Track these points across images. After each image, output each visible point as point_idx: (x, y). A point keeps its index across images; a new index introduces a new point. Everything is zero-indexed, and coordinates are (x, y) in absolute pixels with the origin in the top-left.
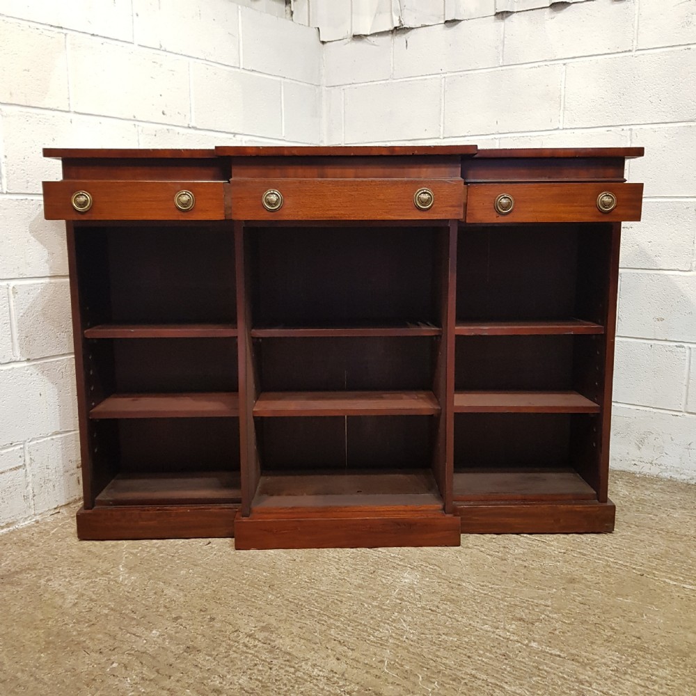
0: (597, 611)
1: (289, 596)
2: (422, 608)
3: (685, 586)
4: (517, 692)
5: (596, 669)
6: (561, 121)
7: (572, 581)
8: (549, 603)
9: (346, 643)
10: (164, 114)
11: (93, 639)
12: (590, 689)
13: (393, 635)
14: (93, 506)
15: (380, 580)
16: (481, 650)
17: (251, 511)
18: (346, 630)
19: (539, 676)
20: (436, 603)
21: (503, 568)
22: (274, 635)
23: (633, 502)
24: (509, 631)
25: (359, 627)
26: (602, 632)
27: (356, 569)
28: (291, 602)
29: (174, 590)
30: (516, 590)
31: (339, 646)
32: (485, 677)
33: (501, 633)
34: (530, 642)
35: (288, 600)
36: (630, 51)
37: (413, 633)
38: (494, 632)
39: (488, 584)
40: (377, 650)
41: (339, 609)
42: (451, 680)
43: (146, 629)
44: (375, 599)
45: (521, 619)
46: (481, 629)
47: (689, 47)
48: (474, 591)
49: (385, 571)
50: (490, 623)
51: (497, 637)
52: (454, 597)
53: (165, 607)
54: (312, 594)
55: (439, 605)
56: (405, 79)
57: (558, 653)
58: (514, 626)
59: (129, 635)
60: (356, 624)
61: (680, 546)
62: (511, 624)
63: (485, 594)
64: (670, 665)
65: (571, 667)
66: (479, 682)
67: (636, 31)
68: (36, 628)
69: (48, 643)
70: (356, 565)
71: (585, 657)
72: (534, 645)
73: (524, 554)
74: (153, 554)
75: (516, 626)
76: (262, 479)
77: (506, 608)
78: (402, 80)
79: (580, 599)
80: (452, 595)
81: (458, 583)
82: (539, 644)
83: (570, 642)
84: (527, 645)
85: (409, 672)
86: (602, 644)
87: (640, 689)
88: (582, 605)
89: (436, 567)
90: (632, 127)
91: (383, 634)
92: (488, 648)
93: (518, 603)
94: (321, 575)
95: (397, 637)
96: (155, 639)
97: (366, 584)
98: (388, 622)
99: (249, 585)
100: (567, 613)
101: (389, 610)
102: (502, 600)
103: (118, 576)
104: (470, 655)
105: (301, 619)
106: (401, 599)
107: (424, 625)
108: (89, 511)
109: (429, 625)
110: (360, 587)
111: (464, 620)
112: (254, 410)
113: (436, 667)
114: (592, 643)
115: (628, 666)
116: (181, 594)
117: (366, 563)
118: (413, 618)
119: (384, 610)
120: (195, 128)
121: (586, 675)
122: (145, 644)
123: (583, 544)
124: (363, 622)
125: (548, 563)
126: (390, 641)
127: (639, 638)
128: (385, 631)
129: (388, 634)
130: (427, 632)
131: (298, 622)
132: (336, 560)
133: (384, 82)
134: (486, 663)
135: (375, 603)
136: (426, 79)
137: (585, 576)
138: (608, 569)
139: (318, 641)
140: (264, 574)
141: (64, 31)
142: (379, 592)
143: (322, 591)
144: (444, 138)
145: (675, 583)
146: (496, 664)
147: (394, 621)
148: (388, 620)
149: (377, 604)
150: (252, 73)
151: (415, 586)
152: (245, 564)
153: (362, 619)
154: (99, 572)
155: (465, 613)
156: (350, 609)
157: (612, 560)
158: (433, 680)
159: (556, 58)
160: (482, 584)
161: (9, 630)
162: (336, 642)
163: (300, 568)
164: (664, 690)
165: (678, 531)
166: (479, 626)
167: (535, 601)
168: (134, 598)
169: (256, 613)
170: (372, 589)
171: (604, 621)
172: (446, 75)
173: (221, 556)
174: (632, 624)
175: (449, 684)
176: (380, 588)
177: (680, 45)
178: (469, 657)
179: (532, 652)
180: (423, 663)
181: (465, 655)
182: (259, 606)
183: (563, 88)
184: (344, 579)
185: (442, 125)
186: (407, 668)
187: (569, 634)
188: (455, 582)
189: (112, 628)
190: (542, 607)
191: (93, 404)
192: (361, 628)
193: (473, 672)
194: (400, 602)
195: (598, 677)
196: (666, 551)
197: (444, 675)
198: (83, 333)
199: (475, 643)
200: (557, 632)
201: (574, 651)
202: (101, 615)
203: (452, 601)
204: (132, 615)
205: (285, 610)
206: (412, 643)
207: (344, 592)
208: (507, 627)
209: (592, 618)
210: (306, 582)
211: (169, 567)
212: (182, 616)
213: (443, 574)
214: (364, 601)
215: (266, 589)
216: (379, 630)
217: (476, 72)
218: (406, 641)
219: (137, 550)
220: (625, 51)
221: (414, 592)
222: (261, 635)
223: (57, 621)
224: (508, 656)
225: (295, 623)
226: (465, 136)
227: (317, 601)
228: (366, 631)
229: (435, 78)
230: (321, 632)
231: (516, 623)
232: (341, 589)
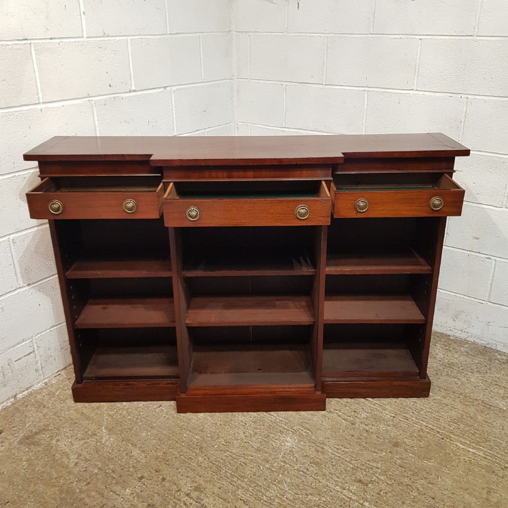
0: (409, 473)
1: (213, 458)
2: (297, 470)
3: (470, 449)
6: (415, 83)
7: (396, 445)
8: (379, 466)
9: (248, 503)
10: (110, 86)
11: (90, 497)
13: (278, 495)
14: (82, 380)
15: (272, 444)
18: (248, 490)
20: (306, 466)
21: (352, 432)
22: (203, 495)
23: (445, 366)
24: (351, 492)
25: (256, 488)
26: (411, 493)
27: (256, 433)
28: (214, 464)
29: (138, 452)
30: (358, 453)
31: (243, 505)
33: (346, 493)
34: (364, 501)
35: (211, 462)
36: (472, 36)
37: (290, 493)
38: (341, 493)
39: (341, 447)
41: (244, 471)
43: (122, 488)
44: (267, 461)
45: (360, 481)
46: (334, 489)
48: (332, 453)
49: (275, 435)
50: (340, 484)
51: (344, 497)
52: (318, 460)
53: (134, 467)
54: (227, 457)
55: (308, 467)
56: (297, 34)
58: (355, 488)
59: (112, 493)
60: (255, 485)
61: (471, 410)
62: (353, 486)
63: (339, 457)
67: (477, 21)
68: (53, 486)
69: (62, 499)
70: (256, 429)
72: (366, 504)
73: (366, 418)
74: (124, 416)
75: (357, 487)
77: (351, 470)
78: (295, 34)
79: (399, 461)
80: (317, 458)
81: (322, 446)
82: (370, 504)
83: (390, 502)
84: (362, 504)
86: (410, 504)
88: (400, 468)
89: (308, 431)
90: (468, 96)
91: (271, 494)
93: (359, 466)
94: (233, 438)
95: (281, 497)
96: (128, 496)
97: (262, 447)
98: (275, 483)
99: (187, 448)
100: (390, 475)
101: (276, 472)
102: (349, 462)
103: (102, 438)
105: (220, 480)
106: (284, 462)
107: (298, 485)
108: (80, 386)
109: (301, 486)
110: (258, 450)
111: (324, 482)
112: (187, 322)
114: (403, 503)
116: (143, 455)
117: (263, 427)
118: (291, 480)
119: (273, 471)
120: (134, 91)
122: (122, 501)
123: (407, 408)
124: (259, 483)
125: (382, 427)
126: (276, 500)
127: (433, 499)
128: (273, 491)
129: (275, 495)
130: (299, 492)
131: (218, 482)
132: (244, 424)
133: (280, 34)
135: (267, 466)
136: (313, 36)
137: (405, 440)
138: (421, 433)
139: (230, 500)
140: (196, 437)
141: (29, 42)
142: (271, 455)
143: (234, 454)
144: (326, 85)
145: (463, 447)
147: (279, 482)
148: (275, 481)
149: (269, 466)
150: (177, 36)
151: (294, 450)
152: (184, 427)
153: (258, 480)
154: (90, 433)
155: (324, 475)
156: (251, 471)
157: (425, 424)
159: (414, 33)
160: (337, 447)
161: (37, 487)
162: (242, 501)
163: (220, 432)
165: (472, 395)
166: (332, 486)
167: (371, 464)
168: (113, 459)
169: (191, 474)
170: (266, 452)
171: (413, 482)
172: (328, 35)
173: (168, 418)
174: (430, 486)
176: (271, 451)
182: (193, 468)
183: (418, 58)
184: (248, 442)
185: (325, 74)
187: (390, 494)
188: (320, 445)
189: (100, 486)
190: (375, 470)
191: (76, 317)
192: (258, 489)
194: (284, 464)
196: (462, 415)
198: (65, 276)
200: (382, 493)
202: (93, 474)
203: (317, 464)
204: (113, 474)
205: (209, 472)
206: (290, 503)
207: (248, 455)
208: (351, 488)
209: (406, 480)
210: (223, 445)
211: (134, 429)
212: (145, 475)
213: (313, 438)
214: (260, 464)
215: (198, 451)
216: (268, 491)
217: (352, 36)
218: (286, 500)
219: (113, 412)
220: (468, 36)
221: (293, 455)
222: (195, 494)
223: (66, 480)
225: (216, 484)
226: (342, 86)
227: (230, 464)
228: (261, 492)
229: (321, 36)
230: (233, 492)
231: (357, 484)
232: (246, 452)
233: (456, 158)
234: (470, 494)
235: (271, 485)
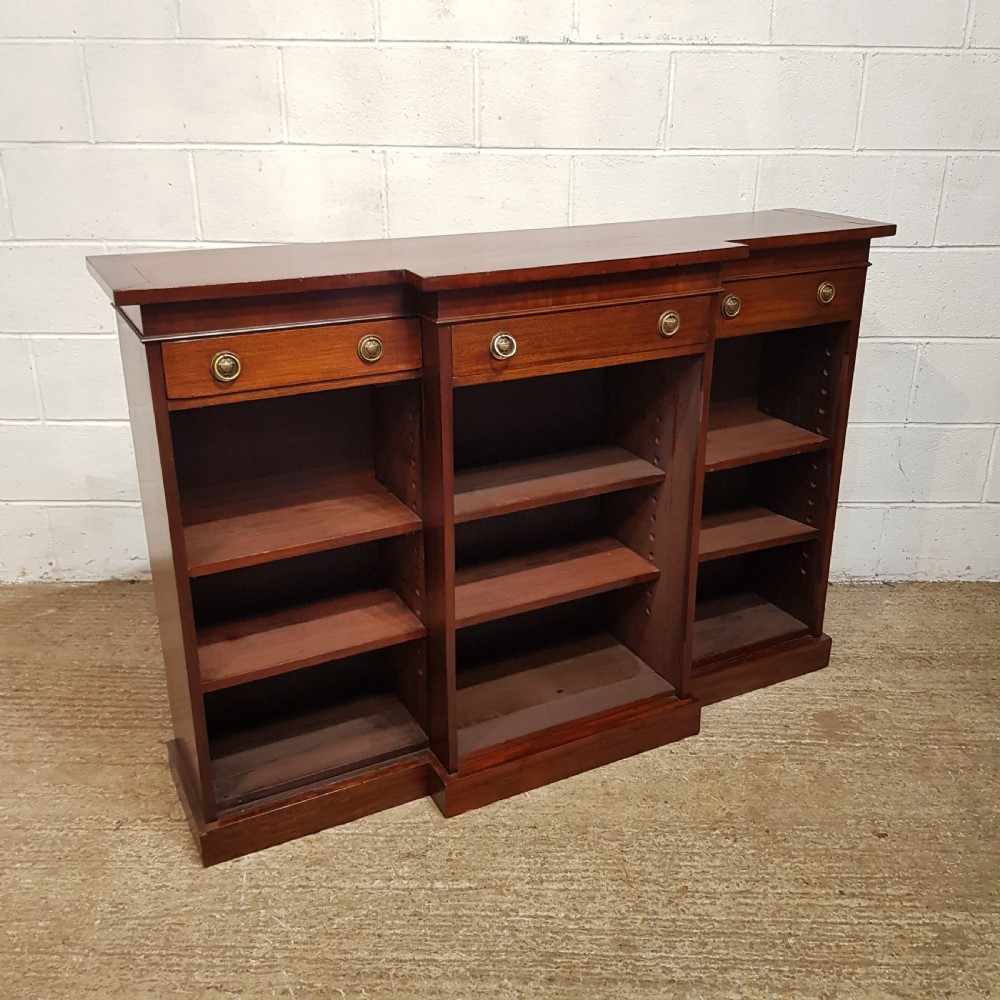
1: (103, 946)
2: (289, 887)
4: (452, 958)
5: (512, 888)
6: (285, 131)
9: (225, 987)
12: (518, 918)
13: (277, 945)
16: (387, 919)
18: (212, 966)
19: (463, 926)
20: (302, 874)
24: (404, 879)
25: (228, 954)
26: (497, 835)
27: (171, 864)
28: (110, 955)
31: (218, 994)
32: (409, 956)
33: (397, 885)
34: (432, 883)
35: (104, 954)
36: (371, 40)
37: (299, 932)
38: (388, 888)
40: (269, 978)
41: (185, 937)
42: (376, 978)
44: (223, 900)
45: (409, 855)
46: (372, 889)
47: (449, 44)
48: (337, 834)
50: (378, 876)
51: (396, 892)
52: (319, 856)
54: (133, 929)
55: (308, 874)
57: (468, 885)
58: (406, 869)
60: (221, 950)
62: (402, 867)
63: (353, 834)
64: (576, 851)
65: (488, 898)
66: (408, 966)
67: (377, 14)
70: (167, 855)
71: (496, 877)
72: (439, 885)
75: (409, 867)
77: (385, 845)
80: (316, 853)
82: (445, 882)
83: (473, 864)
84: (431, 889)
85: (324, 990)
86: (504, 851)
87: (563, 895)
90: (385, 148)
91: (263, 951)
92: (394, 912)
93: (394, 832)
94: (127, 892)
95: (284, 946)
97: (198, 881)
98: (259, 928)
99: (31, 953)
101: (250, 910)
104: (379, 932)
105: (142, 976)
106: (257, 886)
107: (305, 912)
109: (313, 911)
110: (192, 889)
111: (348, 885)
113: (350, 968)
114: (495, 855)
115: (540, 871)
118: (286, 909)
119: (244, 912)
121: (507, 901)
124: (228, 944)
126: (278, 955)
127: (535, 828)
128: (264, 944)
129: (270, 948)
130: (314, 922)
131: (141, 982)
132: (135, 859)
134: (403, 936)
135: (228, 908)
136: (48, 44)
140: (41, 924)
142: (222, 886)
143: (146, 918)
144: (97, 143)
146: (412, 931)
147: (266, 924)
148: (258, 925)
149: (231, 908)
151: (263, 859)
153: (224, 939)
155: (343, 874)
156: (199, 931)
158: (358, 988)
159: (266, 37)
162: (212, 990)
163: (90, 893)
164: (584, 885)
166: (367, 885)
167: (412, 821)
170: (211, 886)
172: (84, 41)
174: (520, 811)
175: (378, 985)
176: (220, 881)
177: (436, 41)
178: (379, 936)
179: (443, 896)
180: (332, 969)
181: (374, 934)
182: (69, 982)
183: (281, 83)
184: (164, 886)
185: (91, 123)
186: (319, 985)
187: (467, 853)
190: (423, 827)
192: (231, 954)
193: (395, 955)
194: (257, 891)
195: (520, 899)
197: (367, 975)
199: (376, 912)
200: (454, 856)
201: (481, 875)
203: (320, 862)
205: (111, 973)
206: (305, 947)
207: (176, 908)
208: (400, 873)
209: (480, 820)
210: (111, 913)
214: (212, 911)
215: (61, 948)
216: (254, 947)
217: (139, 42)
218: (298, 947)
220: (366, 40)
221: (267, 867)
224: (421, 914)
225: (139, 986)
226: (134, 143)
227: (147, 938)
228: (240, 956)
229: (67, 44)
230: (183, 984)
231: (407, 862)
232: (168, 905)
234: (581, 797)
235: (254, 936)
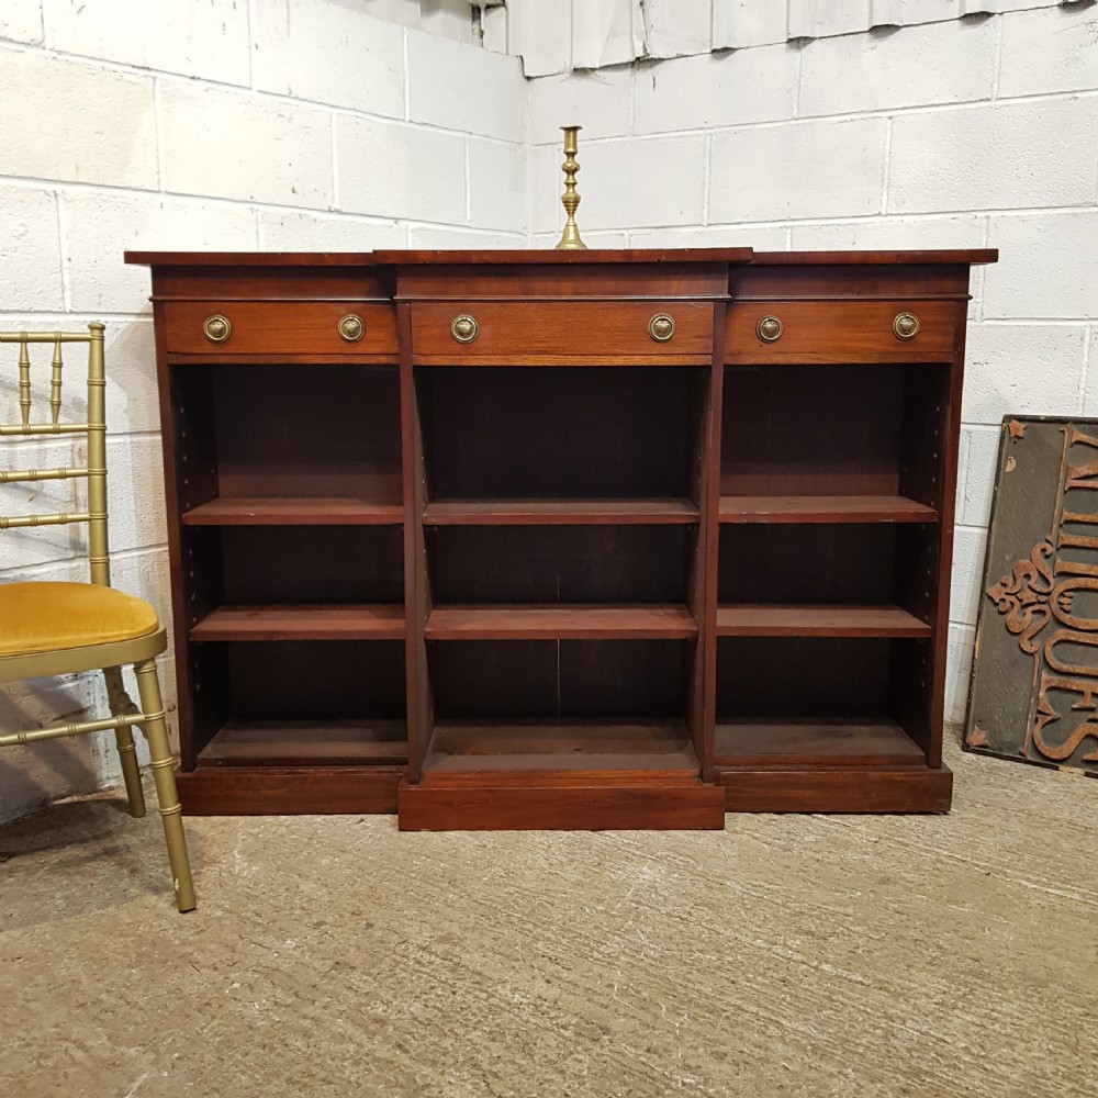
0: (918, 923)
1: (479, 896)
2: (668, 914)
3: (1049, 890)
4: (800, 1029)
5: (912, 1001)
6: (884, 203)
7: (886, 881)
8: (850, 911)
9: (559, 961)
10: (294, 191)
11: (203, 951)
12: (903, 1027)
13: (627, 950)
14: (195, 766)
15: (608, 875)
16: (750, 972)
17: (421, 776)
18: (559, 943)
19: (831, 1009)
20: (688, 908)
21: (786, 862)
22: (458, 949)
23: (982, 771)
24: (791, 949)
25: (578, 940)
26: (925, 952)
27: (572, 861)
28: (480, 904)
29: (314, 886)
30: (802, 893)
31: (549, 964)
32: (754, 1009)
33: (780, 951)
34: (820, 963)
35: (476, 901)
36: (988, 100)
37: (654, 949)
38: (769, 950)
39: (763, 883)
40: (604, 972)
41: (549, 914)
42: (707, 1012)
43: (277, 938)
44: (600, 901)
45: (809, 933)
46: (752, 945)
47: (1076, 95)
48: (744, 892)
49: (616, 863)
50: (765, 937)
51: (774, 955)
52: (714, 901)
53: (303, 908)
54: (511, 894)
55: (692, 911)
56: (651, 136)
57: (861, 979)
58: (798, 942)
59: (253, 945)
60: (574, 935)
61: (1047, 835)
62: (795, 939)
63: (759, 897)
64: (1019, 998)
65: (877, 997)
66: (747, 1016)
67: (996, 71)
68: (121, 935)
69: (139, 955)
70: (573, 854)
71: (899, 985)
72: (825, 967)
73: (817, 842)
74: (282, 836)
75: (802, 941)
76: (437, 730)
77: (788, 916)
78: (646, 137)
79: (894, 905)
80: (711, 898)
81: (720, 880)
82: (835, 967)
83: (879, 964)
84: (816, 968)
85: (648, 1000)
86: (924, 967)
87: (973, 1028)
88: (897, 915)
89: (688, 859)
90: (989, 213)
91: (612, 950)
92: (761, 970)
93: (805, 910)
94: (523, 867)
95: (632, 954)
96: (290, 952)
97: (588, 880)
98: (619, 933)
99: (420, 880)
100: (875, 926)
101: (620, 917)
102: (783, 905)
103: (233, 866)
104: (735, 979)
105: (495, 927)
106: (639, 903)
107: (671, 938)
108: (188, 775)
109: (678, 939)
110: (579, 884)
111: (728, 933)
112: (427, 630)
113: (686, 994)
114: (909, 966)
115: (959, 998)
116: (324, 890)
117: (587, 852)
118: (654, 928)
119: (613, 916)
120: (338, 212)
121: (898, 1008)
122: (277, 957)
123: (905, 830)
124: (583, 933)
125: (850, 855)
126: (622, 959)
127: (978, 961)
128: (614, 945)
129: (618, 950)
130: (674, 947)
131: (492, 931)
132: (545, 847)
133: (619, 139)
134: (757, 990)
135: (601, 908)
136: (683, 136)
137: (904, 875)
138: (939, 866)
139: (519, 957)
140: (442, 865)
141: (153, 74)
142: (606, 892)
143: (526, 890)
144: (710, 225)
145: (1034, 886)
146: (770, 991)
147: (627, 931)
148: (619, 930)
149: (604, 909)
150: (423, 128)
151: (657, 885)
152: (415, 850)
153: (581, 928)
154: (205, 859)
155: (729, 922)
156: (565, 915)
157: (945, 853)
158: (681, 1012)
159: (878, 108)
160: (755, 883)
161: (85, 937)
162: (545, 959)
163: (493, 858)
164: (1009, 1031)
165: (1045, 812)
166: (748, 940)
167: (831, 908)
168: (257, 897)
169: (432, 918)
170: (596, 888)
171: (928, 936)
172: (712, 131)
173: (379, 839)
174: (967, 941)
175: (704, 1017)
176: (607, 887)
177: (1062, 93)
178: (733, 982)
179: (823, 975)
180: (668, 989)
181: (728, 979)
182: (435, 909)
183: (887, 154)
184: (556, 873)
185: (706, 207)
186: (645, 995)
187: (878, 954)
188: (716, 879)
189: (229, 936)
190: (840, 917)
191: (195, 620)
192: (580, 941)
193: (739, 1002)
194: (636, 906)
195: (916, 1012)
196: (1026, 841)
197: (698, 1005)
198: (180, 518)
199: (742, 963)
200: (860, 951)
201: (882, 977)
202: (213, 919)
203: (710, 906)
204: (256, 918)
205: (472, 916)
206: (653, 962)
207: (556, 891)
208: (789, 943)
209: (912, 933)
210: (501, 876)
211: (304, 853)
212: (327, 920)
213: (699, 869)
214: (585, 905)
215: (445, 885)
216: (605, 944)
217: (758, 126)
218: (645, 959)
219: (257, 830)
220: (981, 100)
221: (656, 892)
222: (440, 948)
223: (152, 926)
224: (790, 982)
225: (487, 932)
226: (740, 223)
227: (518, 904)
228: (588, 945)
229: (697, 135)
230: (524, 946)
231: (802, 937)
232: (551, 887)
233: (973, 269)
234: (1058, 955)
235: (609, 935)
